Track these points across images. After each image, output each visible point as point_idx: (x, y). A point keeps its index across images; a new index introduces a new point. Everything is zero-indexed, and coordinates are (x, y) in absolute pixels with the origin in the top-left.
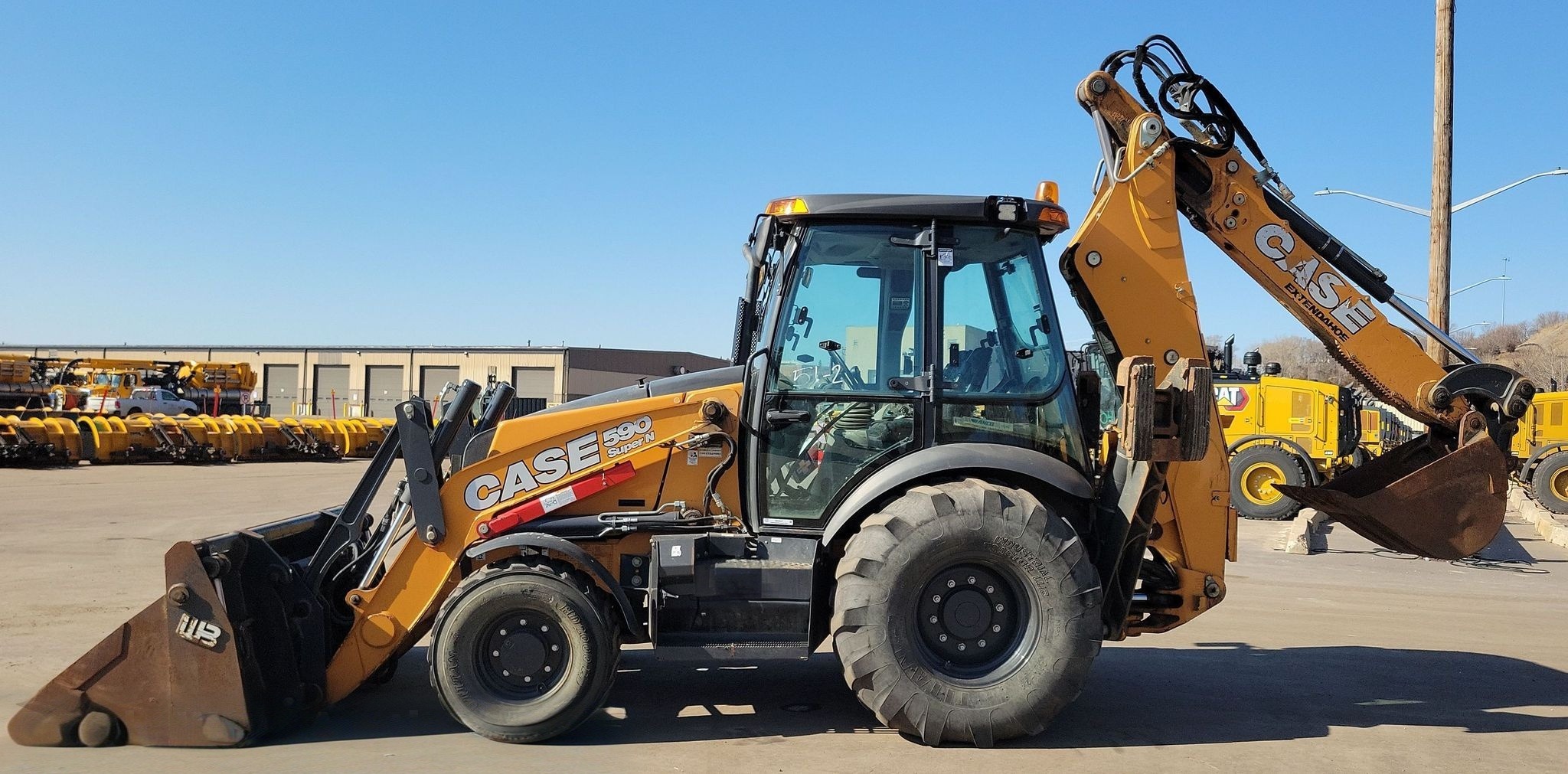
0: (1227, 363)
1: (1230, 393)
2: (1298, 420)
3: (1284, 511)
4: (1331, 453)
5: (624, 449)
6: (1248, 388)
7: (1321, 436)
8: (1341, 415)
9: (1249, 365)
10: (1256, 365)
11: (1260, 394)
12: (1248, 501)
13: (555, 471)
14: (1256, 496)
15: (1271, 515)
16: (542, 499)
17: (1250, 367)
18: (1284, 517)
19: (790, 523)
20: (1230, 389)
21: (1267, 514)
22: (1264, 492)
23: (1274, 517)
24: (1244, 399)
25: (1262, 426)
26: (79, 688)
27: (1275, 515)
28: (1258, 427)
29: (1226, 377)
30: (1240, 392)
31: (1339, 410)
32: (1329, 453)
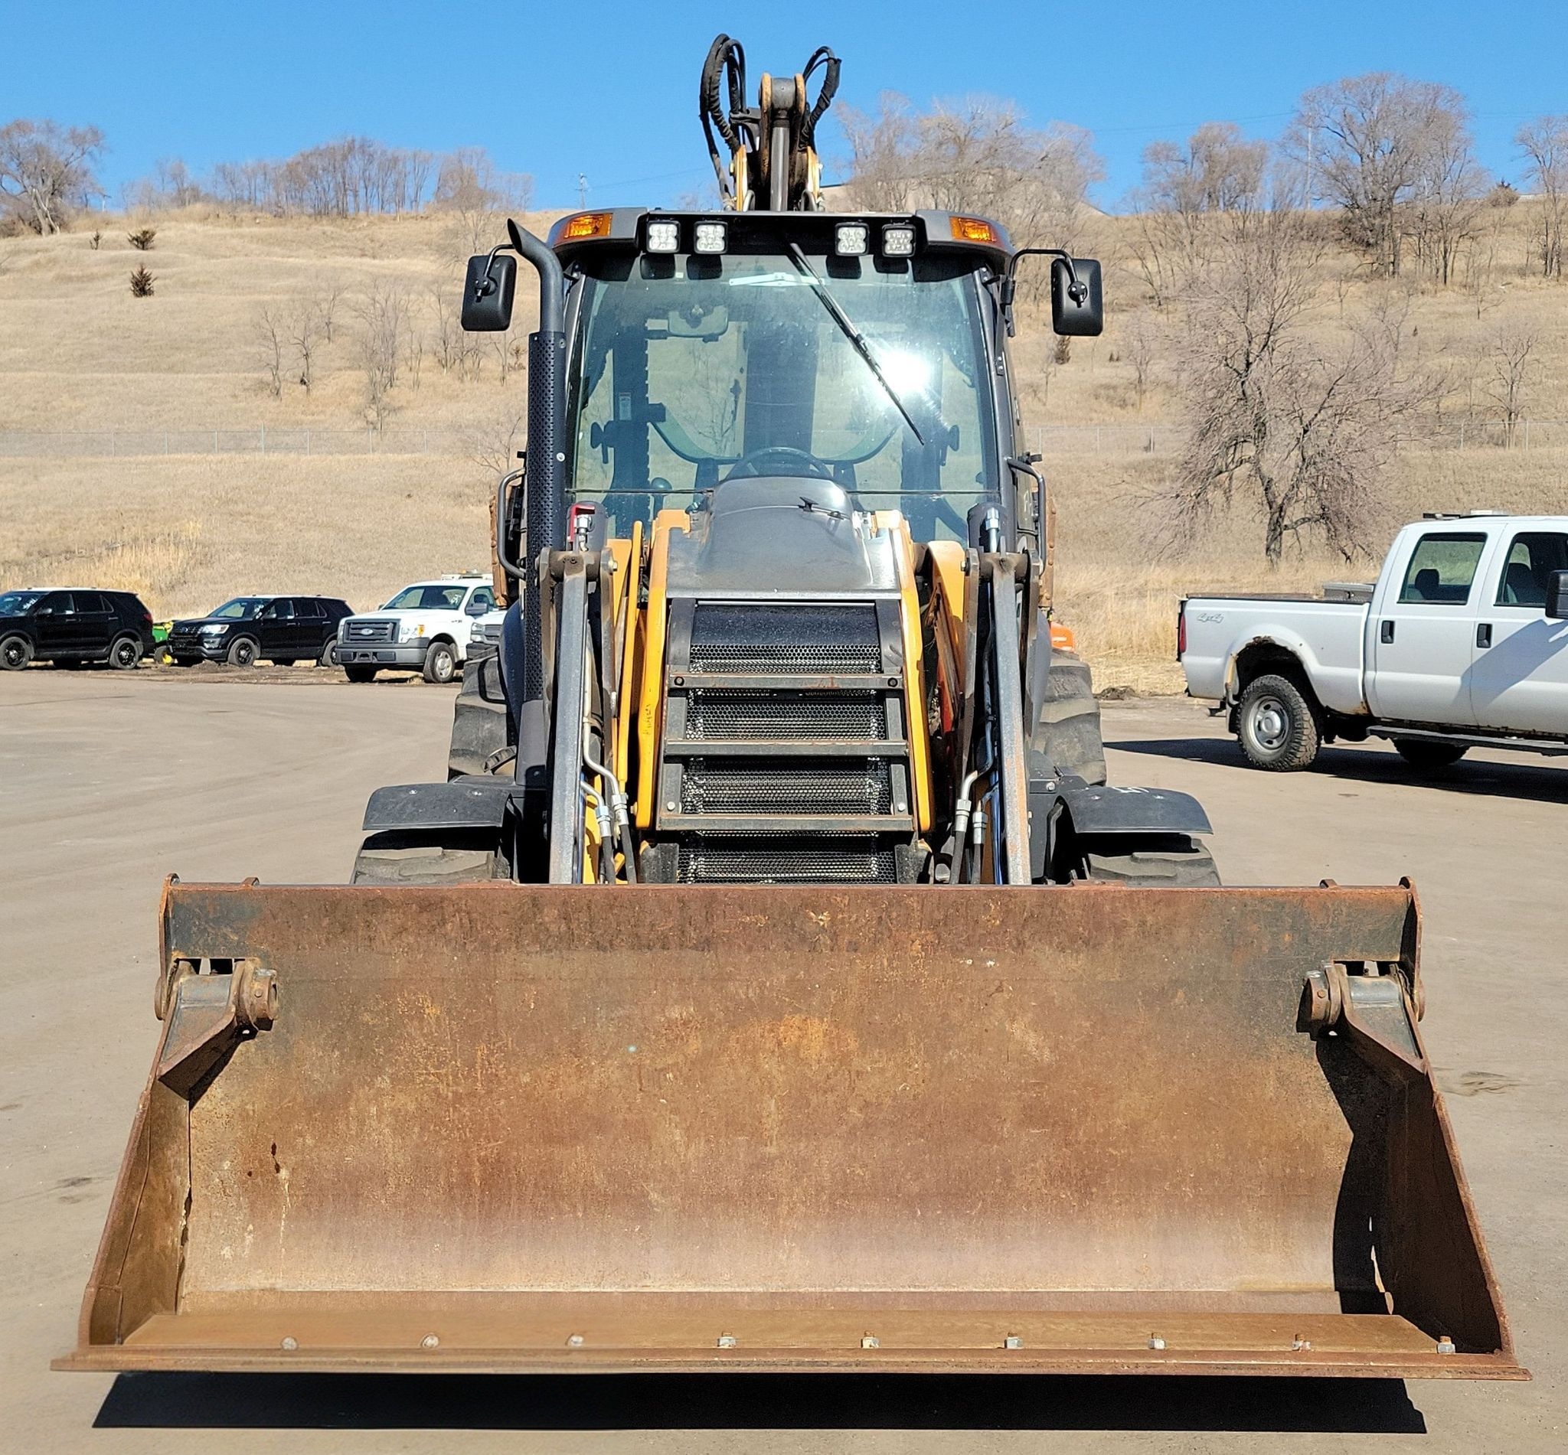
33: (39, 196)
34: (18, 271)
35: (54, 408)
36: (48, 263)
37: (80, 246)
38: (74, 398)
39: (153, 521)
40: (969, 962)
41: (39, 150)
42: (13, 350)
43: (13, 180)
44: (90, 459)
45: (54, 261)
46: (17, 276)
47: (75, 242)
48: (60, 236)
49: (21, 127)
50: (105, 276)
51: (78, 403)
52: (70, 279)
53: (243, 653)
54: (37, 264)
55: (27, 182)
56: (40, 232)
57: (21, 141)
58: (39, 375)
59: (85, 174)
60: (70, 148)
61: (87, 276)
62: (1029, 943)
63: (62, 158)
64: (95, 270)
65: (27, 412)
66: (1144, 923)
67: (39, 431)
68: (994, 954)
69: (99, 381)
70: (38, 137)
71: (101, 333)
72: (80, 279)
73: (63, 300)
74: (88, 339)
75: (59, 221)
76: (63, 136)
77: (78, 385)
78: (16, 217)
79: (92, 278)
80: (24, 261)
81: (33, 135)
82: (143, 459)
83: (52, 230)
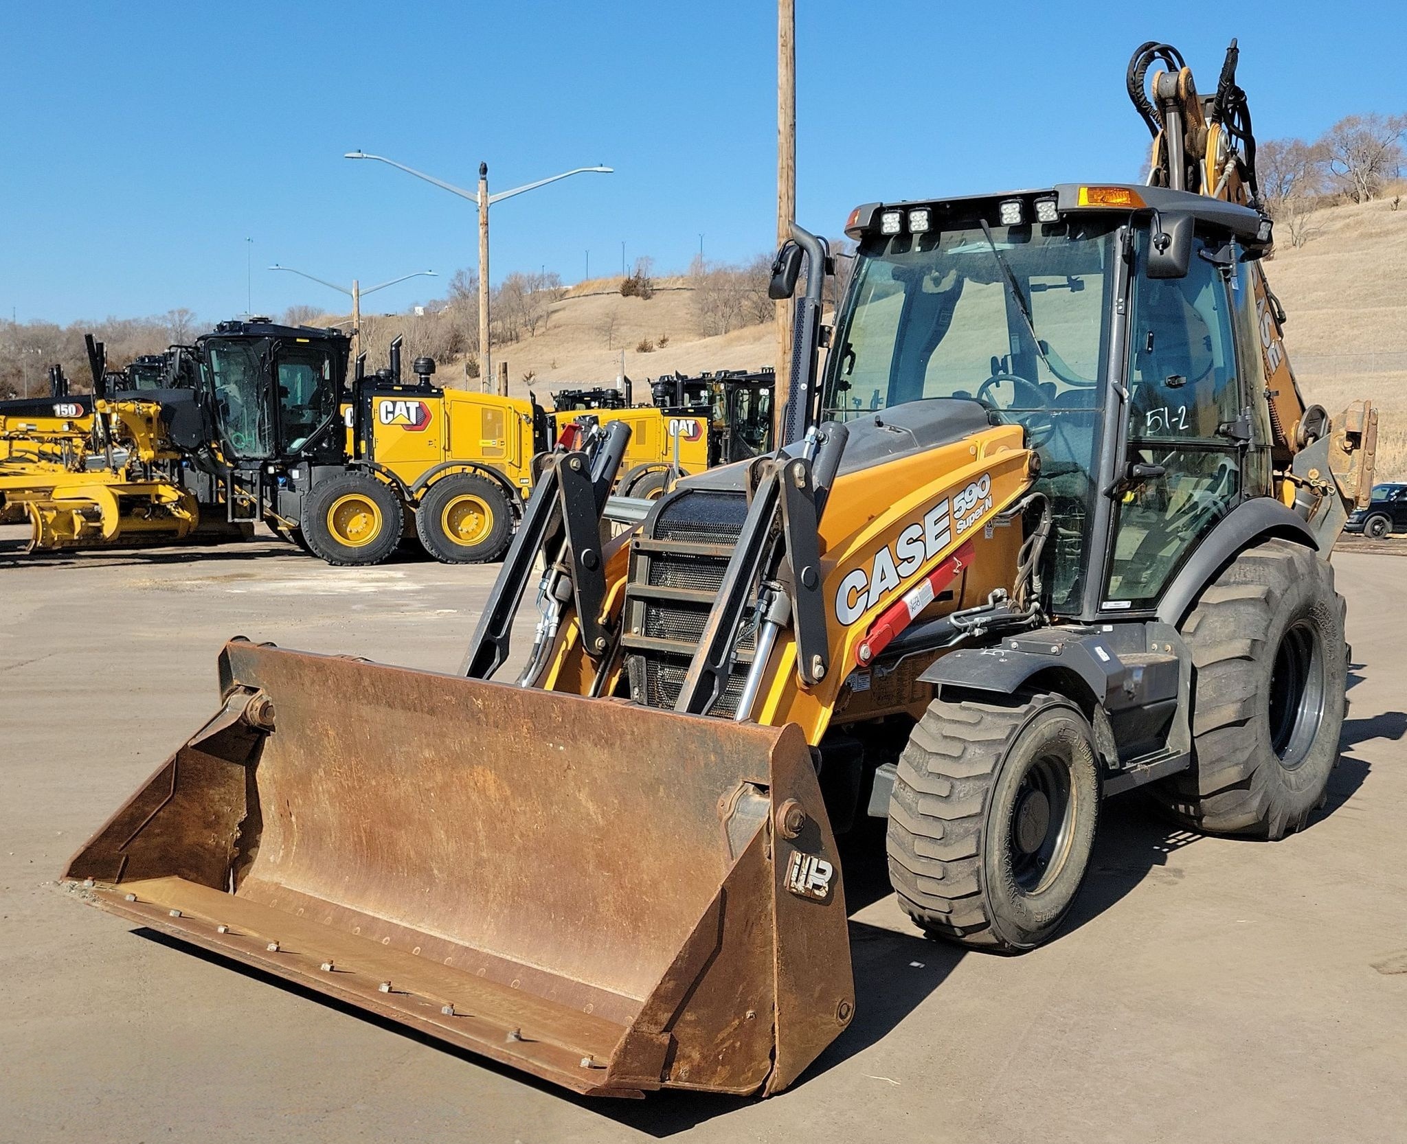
0: (394, 369)
1: (408, 409)
2: (490, 443)
3: (491, 552)
4: (527, 481)
5: (969, 521)
6: (430, 402)
7: (516, 463)
8: (537, 436)
9: (421, 374)
10: (429, 374)
11: (445, 412)
12: (452, 542)
13: (914, 557)
14: (456, 533)
15: (478, 558)
16: (907, 599)
17: (423, 376)
18: (491, 558)
19: (1127, 605)
20: (408, 404)
21: (472, 556)
22: (465, 530)
23: (479, 560)
24: (425, 416)
25: (449, 450)
26: (665, 1030)
27: (482, 556)
28: (443, 451)
29: (401, 388)
30: (420, 408)
31: (534, 430)
32: (524, 481)
33: (1359, 173)
34: (1333, 232)
35: (1336, 336)
36: (1355, 224)
37: (1384, 209)
38: (1353, 328)
39: (1391, 423)
40: (551, 745)
41: (1363, 137)
42: (1316, 293)
43: (1341, 163)
44: (1355, 375)
45: (1360, 223)
46: (1330, 236)
47: (1381, 205)
48: (1373, 202)
49: (1351, 122)
50: (1397, 232)
51: (1356, 332)
52: (1371, 235)
53: (1376, 527)
54: (1348, 226)
55: (1351, 163)
56: (1358, 202)
57: (1350, 132)
58: (1330, 311)
59: (1398, 151)
60: (1387, 133)
61: (1384, 232)
62: (578, 737)
63: (1381, 142)
64: (1391, 227)
65: (1315, 340)
66: (633, 732)
67: (1322, 355)
68: (562, 741)
69: (1375, 314)
70: (1363, 128)
71: (1385, 276)
72: (1378, 235)
73: (1360, 252)
74: (1374, 281)
75: (1374, 191)
76: (1383, 124)
77: (1358, 318)
78: (1341, 191)
79: (1387, 233)
80: (1339, 224)
81: (1360, 127)
82: (1395, 373)
83: (1368, 198)
